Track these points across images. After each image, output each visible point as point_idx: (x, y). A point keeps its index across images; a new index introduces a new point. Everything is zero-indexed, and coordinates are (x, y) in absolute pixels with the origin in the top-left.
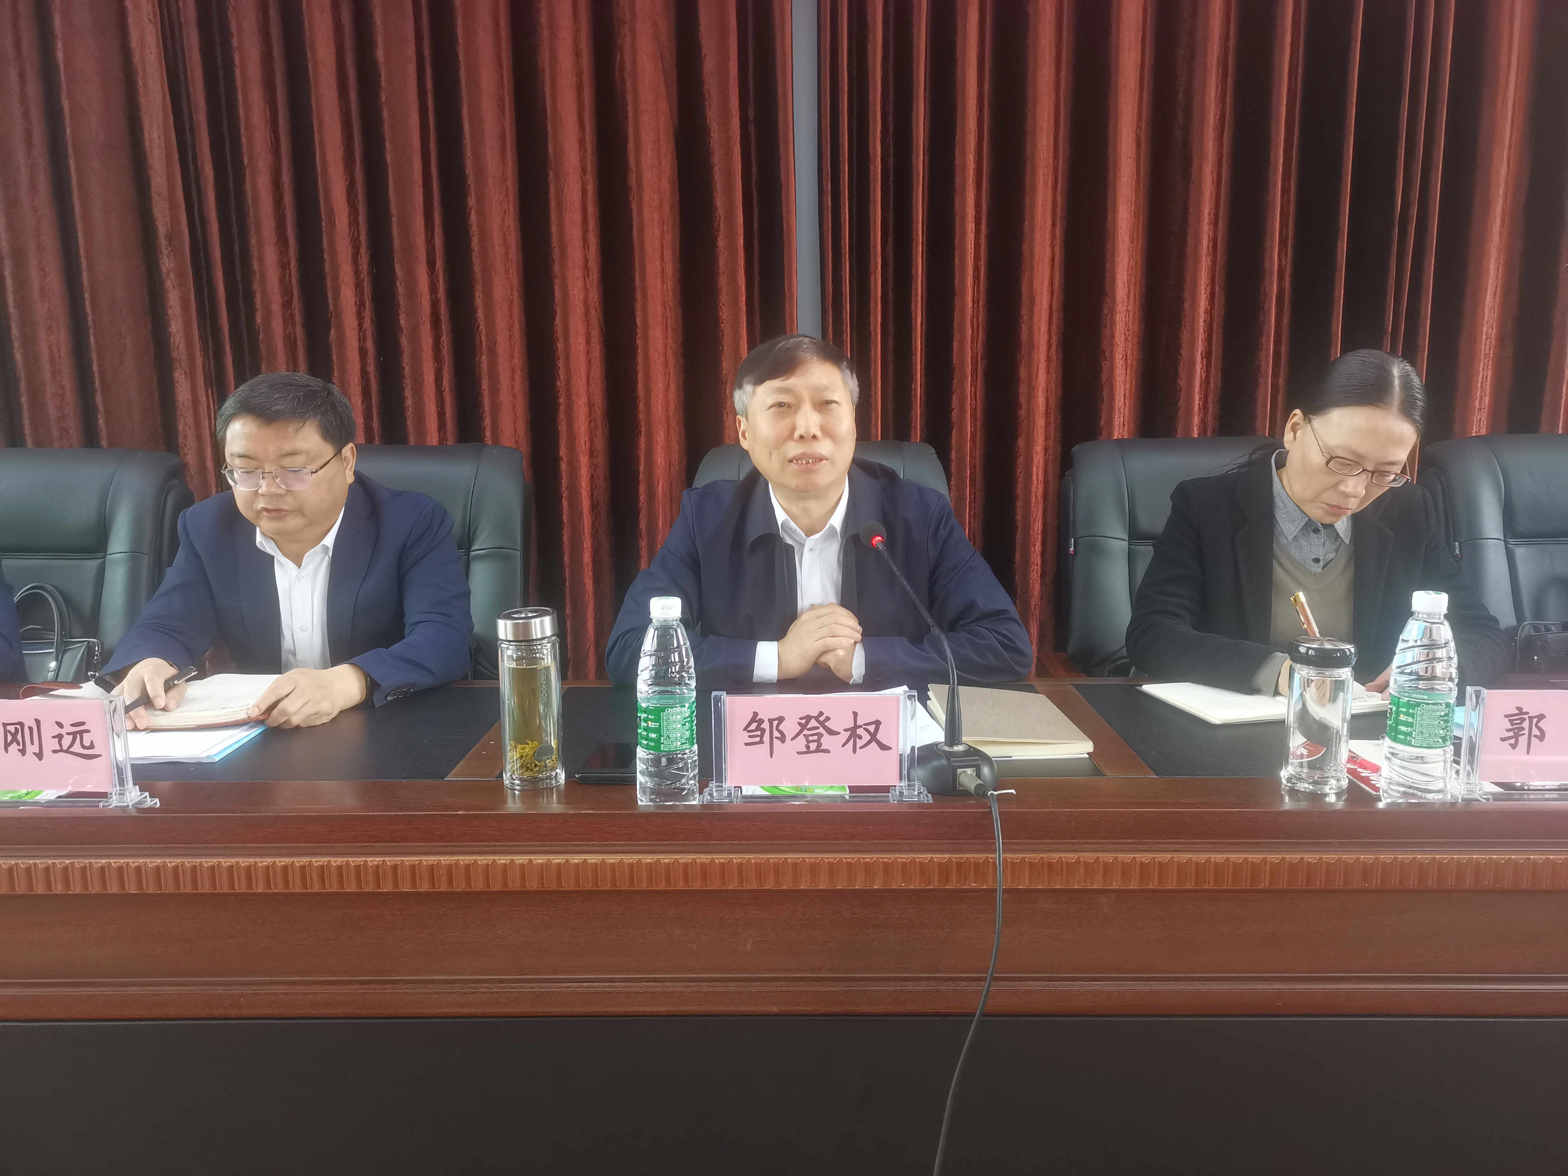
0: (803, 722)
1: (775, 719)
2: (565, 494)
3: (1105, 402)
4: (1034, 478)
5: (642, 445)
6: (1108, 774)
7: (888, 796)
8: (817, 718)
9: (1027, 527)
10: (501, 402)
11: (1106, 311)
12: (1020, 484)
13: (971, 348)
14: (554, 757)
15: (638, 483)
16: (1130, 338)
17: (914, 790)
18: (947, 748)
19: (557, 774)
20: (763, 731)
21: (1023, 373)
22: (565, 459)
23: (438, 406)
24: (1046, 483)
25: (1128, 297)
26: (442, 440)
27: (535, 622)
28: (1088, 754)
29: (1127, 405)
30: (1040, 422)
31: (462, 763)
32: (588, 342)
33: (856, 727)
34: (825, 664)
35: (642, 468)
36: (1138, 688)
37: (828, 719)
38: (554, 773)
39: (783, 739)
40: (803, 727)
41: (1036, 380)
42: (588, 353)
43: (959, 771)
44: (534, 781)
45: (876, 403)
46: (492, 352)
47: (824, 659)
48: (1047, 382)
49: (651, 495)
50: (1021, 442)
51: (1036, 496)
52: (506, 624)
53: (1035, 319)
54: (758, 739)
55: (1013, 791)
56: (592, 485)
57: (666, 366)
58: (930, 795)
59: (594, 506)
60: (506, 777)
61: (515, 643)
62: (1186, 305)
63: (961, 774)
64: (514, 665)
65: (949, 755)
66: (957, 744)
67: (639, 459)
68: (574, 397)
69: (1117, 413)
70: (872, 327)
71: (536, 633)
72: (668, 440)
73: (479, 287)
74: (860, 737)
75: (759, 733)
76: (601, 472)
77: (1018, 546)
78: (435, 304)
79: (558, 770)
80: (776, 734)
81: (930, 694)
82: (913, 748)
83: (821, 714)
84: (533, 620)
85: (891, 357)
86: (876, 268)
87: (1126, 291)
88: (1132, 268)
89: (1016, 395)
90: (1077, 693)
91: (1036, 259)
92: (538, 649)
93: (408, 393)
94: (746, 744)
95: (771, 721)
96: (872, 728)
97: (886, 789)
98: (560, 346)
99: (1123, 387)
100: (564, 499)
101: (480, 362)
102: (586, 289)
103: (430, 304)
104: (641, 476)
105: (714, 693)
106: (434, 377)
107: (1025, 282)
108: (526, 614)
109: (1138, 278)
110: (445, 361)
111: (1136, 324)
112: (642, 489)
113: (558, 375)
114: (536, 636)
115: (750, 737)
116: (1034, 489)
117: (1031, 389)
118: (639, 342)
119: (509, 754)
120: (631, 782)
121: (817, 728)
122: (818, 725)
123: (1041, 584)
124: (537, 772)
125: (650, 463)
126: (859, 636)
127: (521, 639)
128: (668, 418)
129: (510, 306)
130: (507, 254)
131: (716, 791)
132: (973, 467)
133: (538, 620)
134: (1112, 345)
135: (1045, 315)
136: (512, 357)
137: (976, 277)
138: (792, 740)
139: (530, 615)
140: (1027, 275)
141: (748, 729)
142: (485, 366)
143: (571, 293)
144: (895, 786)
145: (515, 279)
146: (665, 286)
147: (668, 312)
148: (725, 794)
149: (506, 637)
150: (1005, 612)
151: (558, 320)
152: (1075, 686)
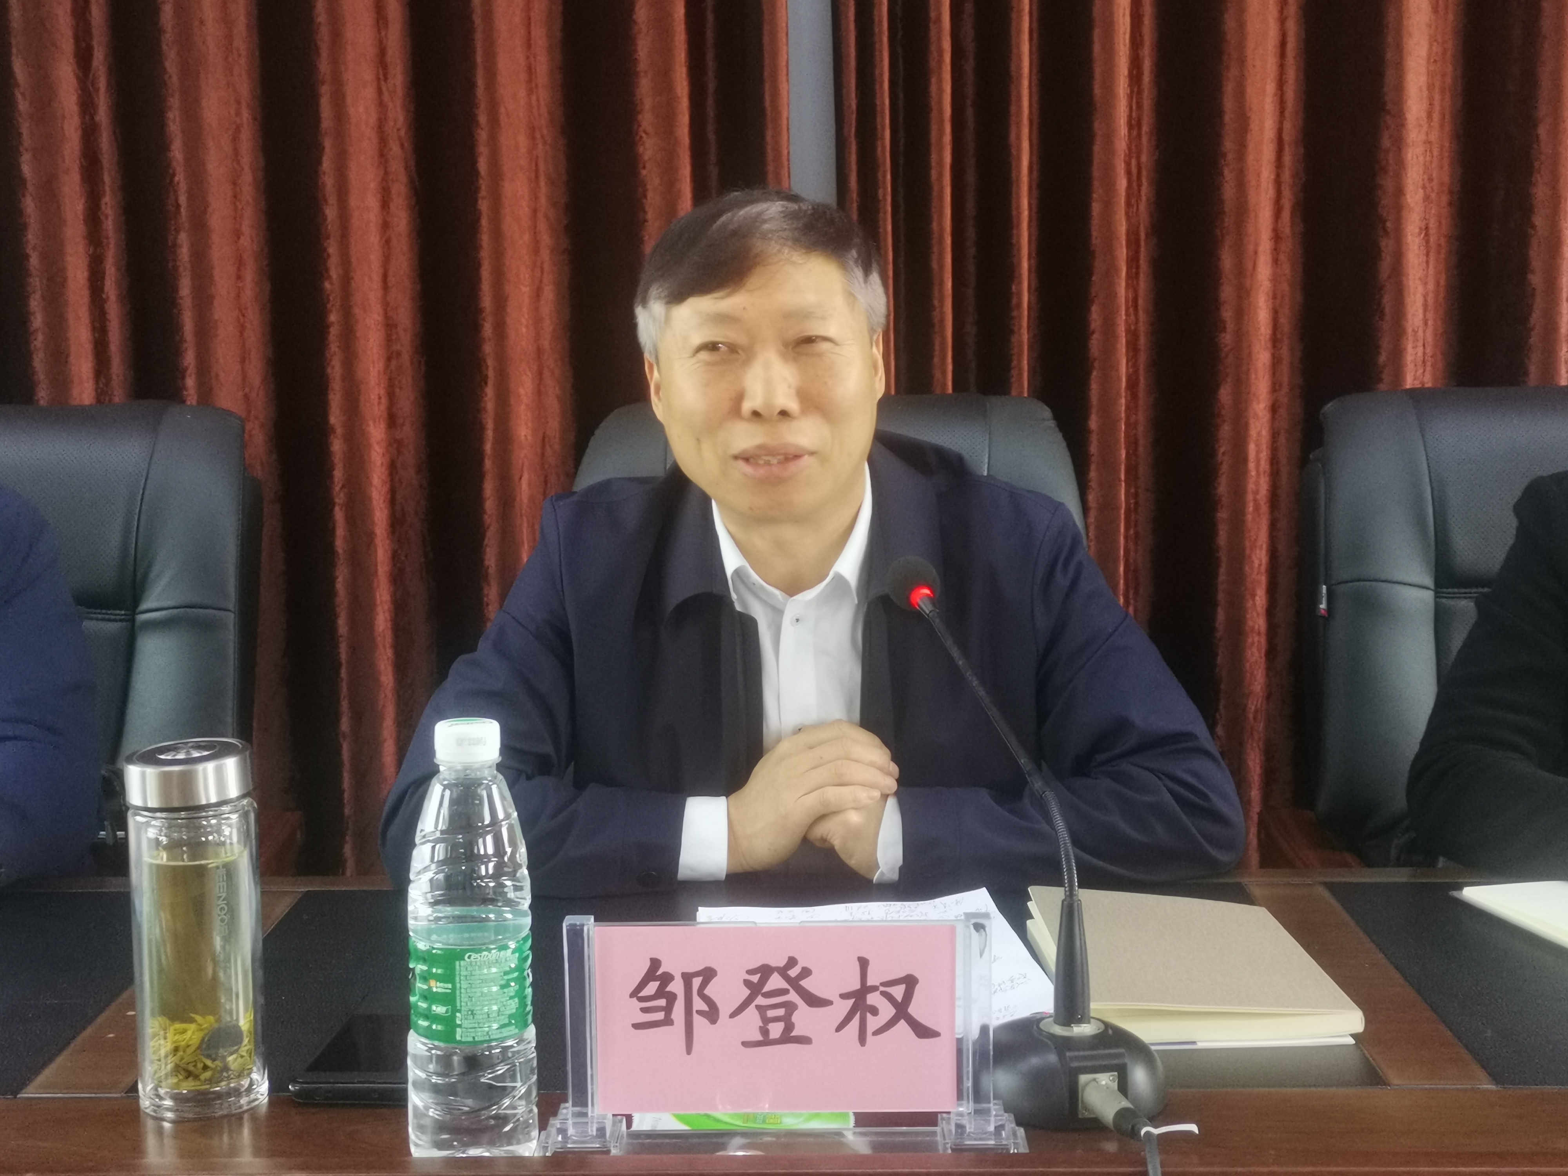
0: (755, 978)
1: (697, 974)
2: (339, 497)
3: (1388, 317)
4: (1252, 465)
5: (489, 402)
6: (1396, 1081)
7: (934, 1133)
8: (783, 971)
9: (1239, 558)
10: (216, 321)
11: (1386, 142)
12: (1224, 476)
13: (1127, 213)
14: (243, 1050)
15: (481, 476)
16: (1433, 195)
17: (988, 1122)
18: (1059, 1030)
19: (251, 1084)
20: (671, 998)
21: (1227, 261)
22: (339, 431)
23: (94, 329)
24: (1274, 474)
25: (1430, 116)
26: (102, 394)
27: (205, 770)
28: (1353, 1036)
29: (1430, 323)
30: (1262, 357)
31: (60, 1060)
32: (385, 204)
33: (865, 989)
34: (824, 840)
35: (488, 447)
36: (1455, 894)
37: (806, 972)
38: (245, 1083)
39: (712, 1014)
40: (755, 989)
41: (1252, 275)
42: (385, 226)
43: (1083, 1078)
44: (202, 1099)
45: (942, 321)
46: (200, 226)
47: (820, 831)
48: (1275, 279)
49: (507, 500)
50: (1225, 394)
51: (1255, 500)
52: (143, 776)
53: (1251, 158)
54: (660, 1016)
55: (1193, 1128)
56: (392, 480)
57: (536, 250)
58: (1021, 1131)
59: (396, 522)
60: (145, 1090)
61: (164, 815)
62: (1542, 131)
63: (1087, 1084)
64: (163, 858)
65: (1064, 1045)
66: (1080, 1021)
67: (482, 428)
68: (357, 311)
69: (1411, 338)
70: (934, 174)
71: (208, 793)
72: (539, 392)
73: (175, 102)
74: (874, 1011)
75: (662, 1002)
76: (410, 457)
77: (1221, 597)
78: (89, 132)
79: (255, 1076)
80: (698, 1004)
81: (1032, 906)
82: (984, 1029)
83: (792, 962)
84: (200, 767)
85: (971, 233)
86: (940, 61)
87: (1425, 105)
88: (1435, 61)
89: (1216, 304)
90: (1333, 901)
91: (1250, 44)
92: (211, 826)
93: (35, 304)
94: (637, 1026)
95: (687, 978)
96: (898, 992)
97: (930, 1119)
98: (331, 213)
99: (1420, 289)
100: (337, 508)
101: (175, 245)
102: (381, 104)
103: (79, 132)
104: (488, 464)
105: (569, 920)
106: (86, 274)
107: (1229, 88)
108: (188, 753)
109: (1449, 80)
110: (108, 243)
111: (1446, 167)
112: (489, 488)
113: (327, 270)
114: (208, 798)
115: (644, 1010)
116: (1251, 486)
117: (1244, 293)
118: (484, 206)
119: (152, 1044)
120: (398, 1101)
121: (783, 992)
122: (784, 985)
123: (1269, 669)
124: (210, 1081)
125: (505, 438)
126: (891, 784)
127: (176, 804)
128: (539, 351)
129: (235, 139)
130: (229, 37)
131: (574, 1123)
132: (1132, 444)
133: (210, 766)
134: (1399, 208)
135: (1268, 152)
136: (237, 234)
137: (1135, 77)
138: (733, 1015)
139: (196, 754)
140: (1233, 72)
141: (641, 994)
142: (184, 252)
143: (351, 111)
144: (949, 1113)
145: (245, 87)
146: (534, 98)
147: (540, 146)
148: (593, 1130)
149: (145, 799)
150: (1189, 736)
151: (327, 164)
152: (1330, 886)
